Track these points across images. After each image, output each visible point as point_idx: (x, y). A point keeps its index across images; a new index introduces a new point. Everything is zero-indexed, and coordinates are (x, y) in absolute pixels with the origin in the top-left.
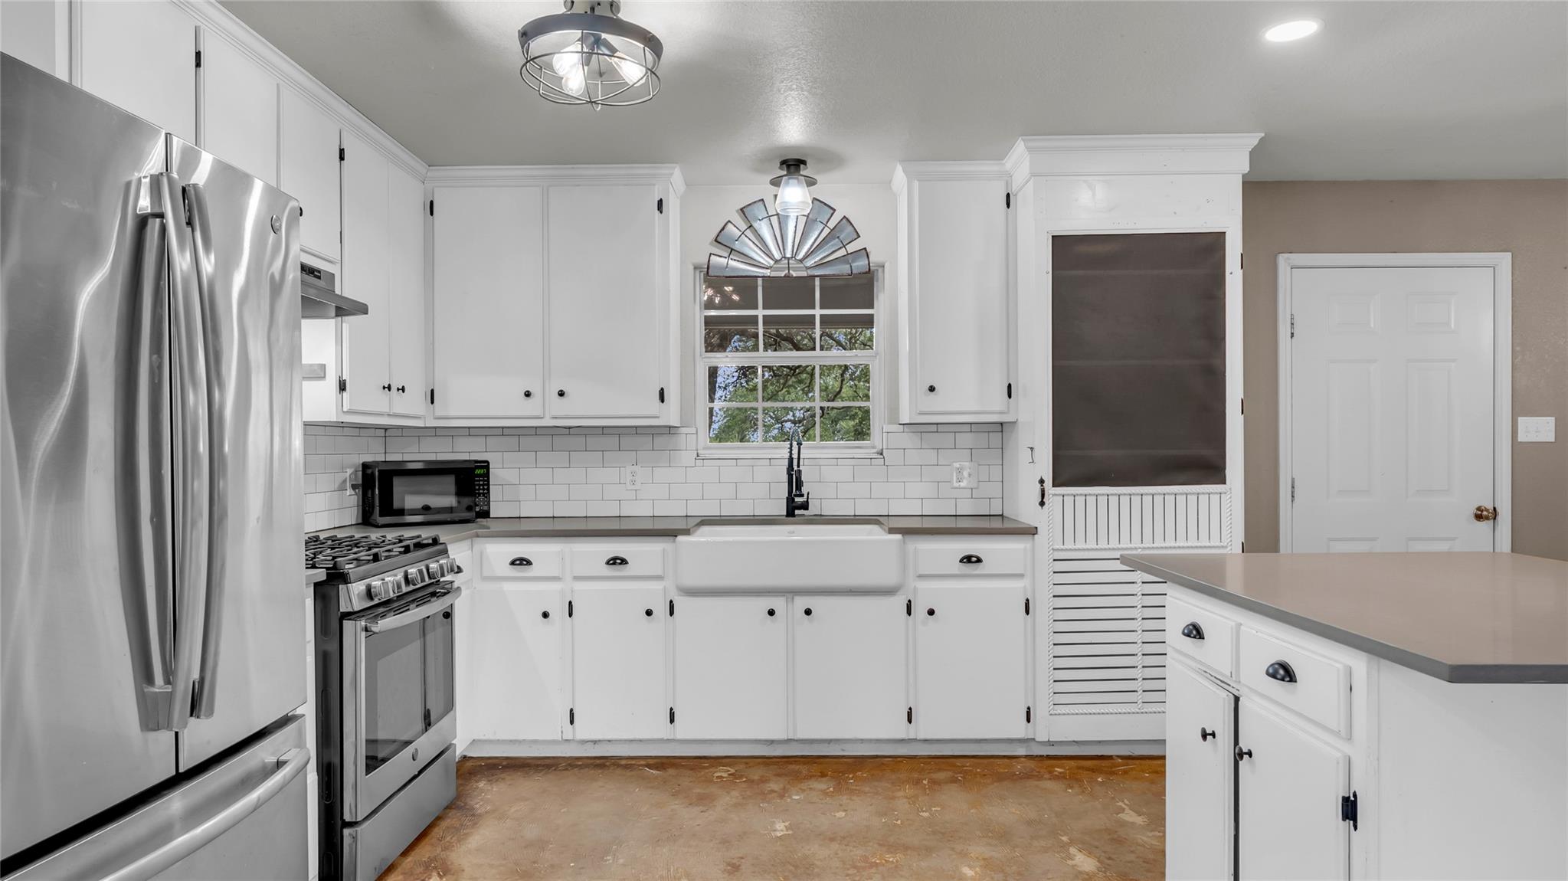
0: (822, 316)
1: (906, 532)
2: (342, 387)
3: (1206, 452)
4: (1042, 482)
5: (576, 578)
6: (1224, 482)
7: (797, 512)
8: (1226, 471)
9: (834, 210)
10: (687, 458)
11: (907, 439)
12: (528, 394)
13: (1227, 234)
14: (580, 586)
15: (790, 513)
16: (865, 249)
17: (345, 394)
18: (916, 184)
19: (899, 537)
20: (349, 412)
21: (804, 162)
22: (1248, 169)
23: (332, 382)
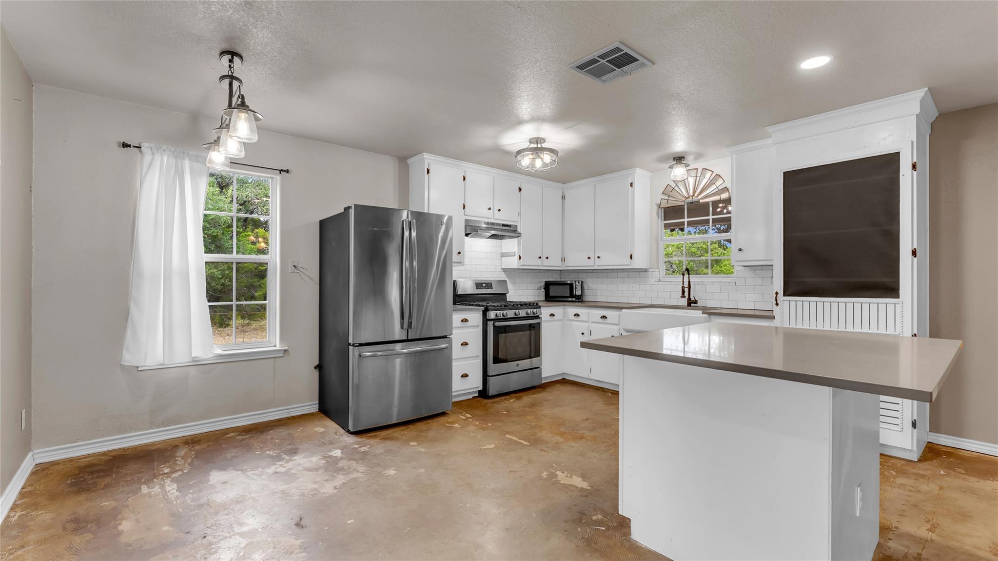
0: (713, 219)
1: (710, 314)
2: (520, 258)
3: (885, 280)
4: (777, 293)
5: (593, 322)
6: (898, 297)
7: (692, 305)
8: (900, 291)
9: (713, 172)
10: (652, 281)
11: (747, 273)
12: (589, 258)
13: (900, 153)
14: (594, 325)
15: (689, 305)
16: (726, 187)
17: (521, 260)
18: (735, 156)
19: (707, 315)
20: (522, 265)
21: (684, 158)
22: (919, 111)
23: (517, 257)
